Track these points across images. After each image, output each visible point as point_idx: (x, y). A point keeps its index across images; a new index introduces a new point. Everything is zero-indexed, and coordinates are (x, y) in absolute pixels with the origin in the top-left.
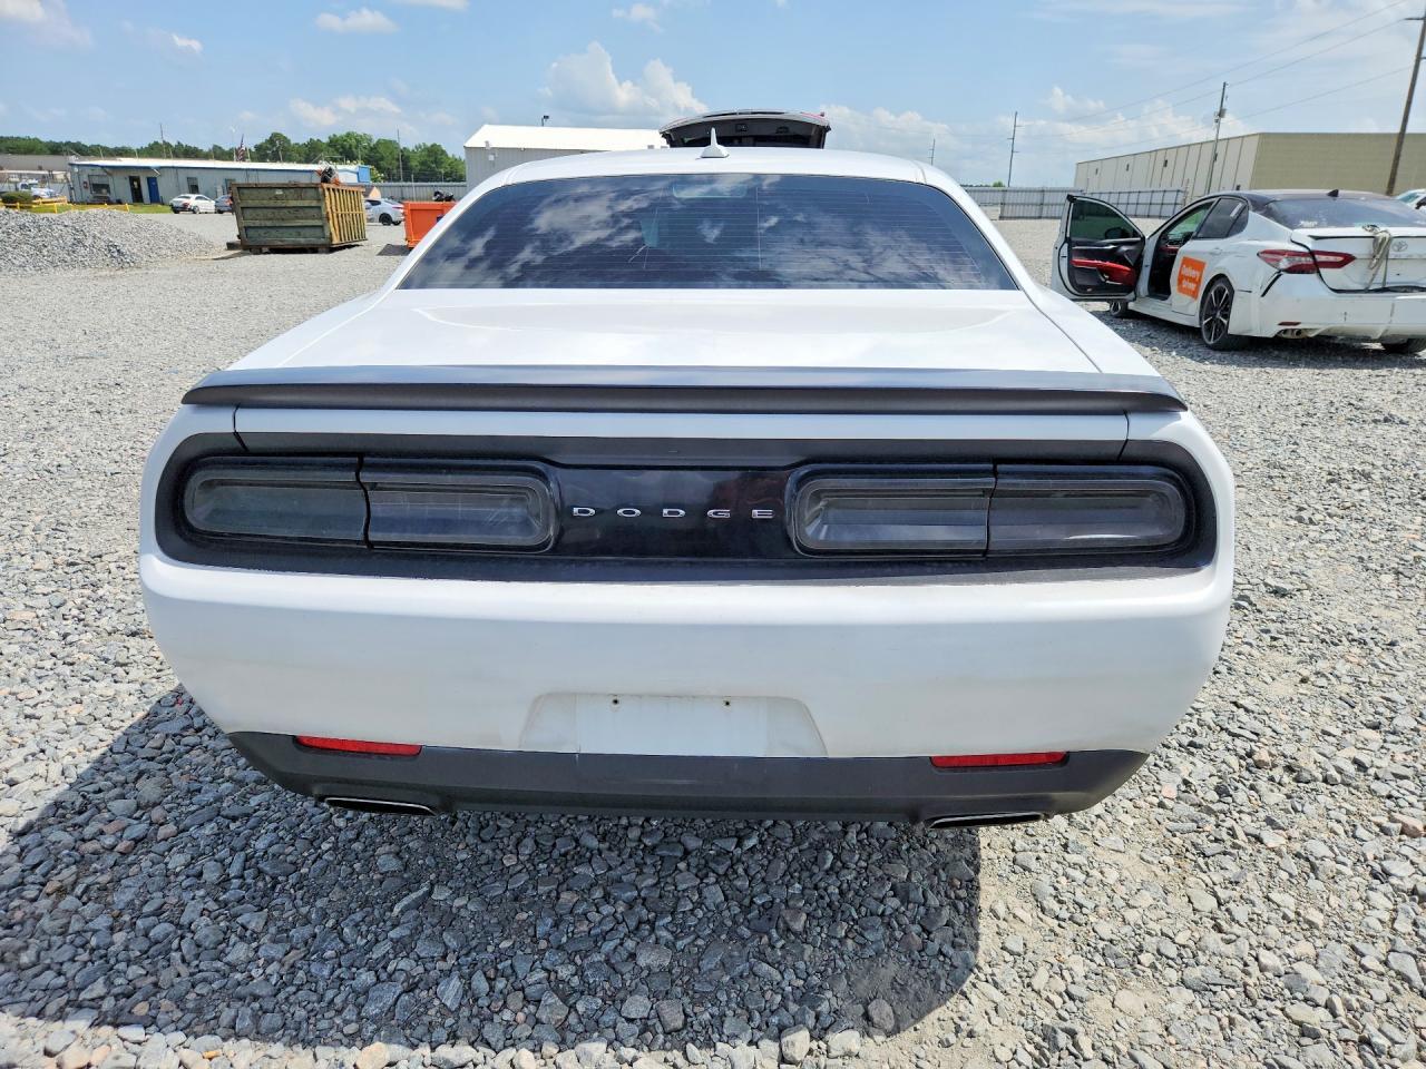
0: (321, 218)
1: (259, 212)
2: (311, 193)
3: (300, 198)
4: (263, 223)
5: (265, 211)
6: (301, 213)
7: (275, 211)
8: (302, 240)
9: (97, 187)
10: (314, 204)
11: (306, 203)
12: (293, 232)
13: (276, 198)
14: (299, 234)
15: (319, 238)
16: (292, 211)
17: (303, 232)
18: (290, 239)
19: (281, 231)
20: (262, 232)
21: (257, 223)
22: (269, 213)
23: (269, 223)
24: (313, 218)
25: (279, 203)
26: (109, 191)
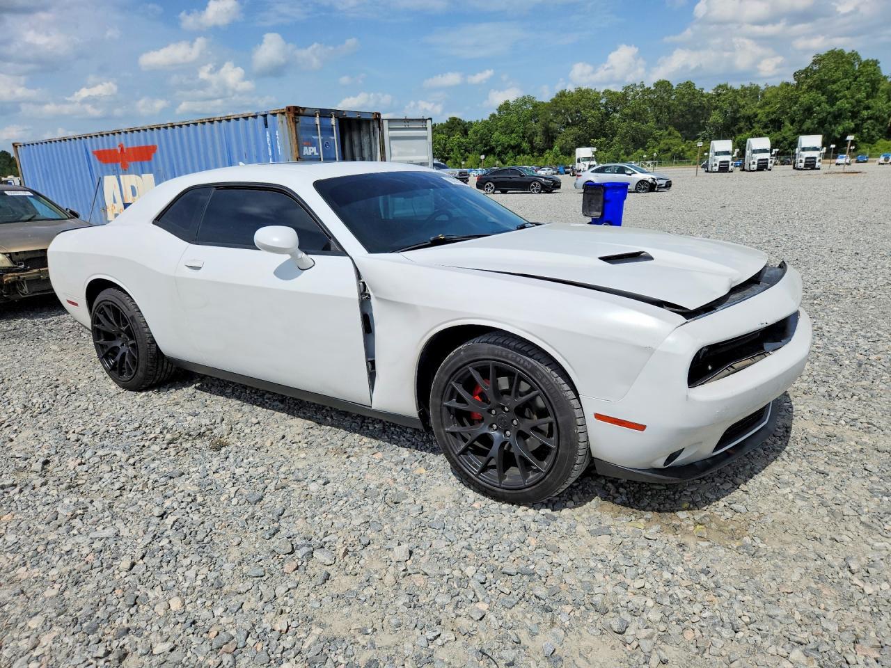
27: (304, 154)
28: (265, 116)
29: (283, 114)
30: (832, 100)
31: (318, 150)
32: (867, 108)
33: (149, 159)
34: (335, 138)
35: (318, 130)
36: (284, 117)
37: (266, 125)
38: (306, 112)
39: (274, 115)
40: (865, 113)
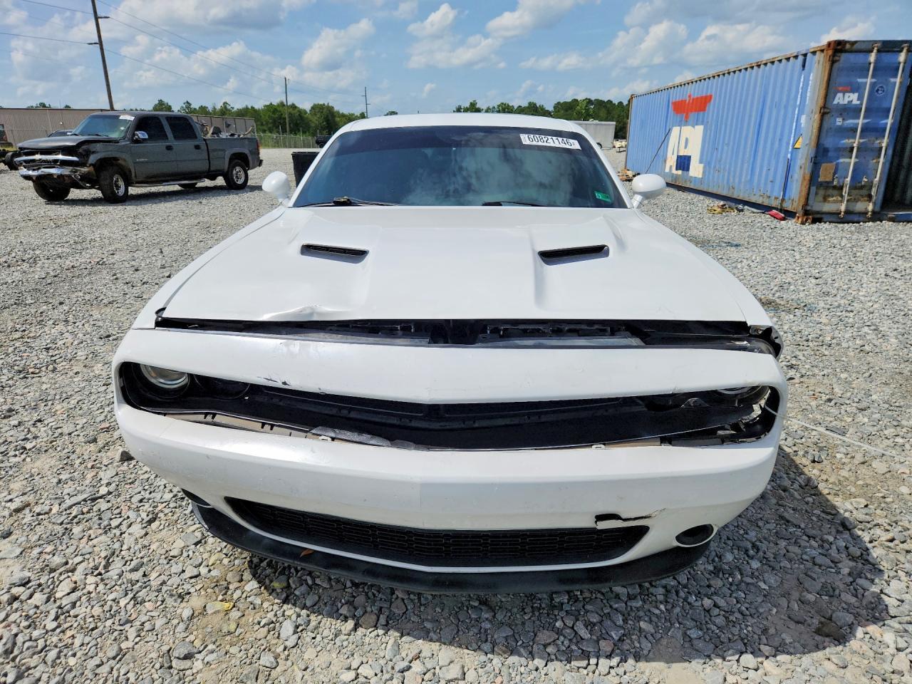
27: (835, 102)
28: (805, 55)
29: (822, 51)
31: (860, 98)
33: (704, 110)
34: (898, 80)
35: (868, 71)
36: (823, 55)
37: (804, 66)
38: (855, 47)
39: (814, 53)
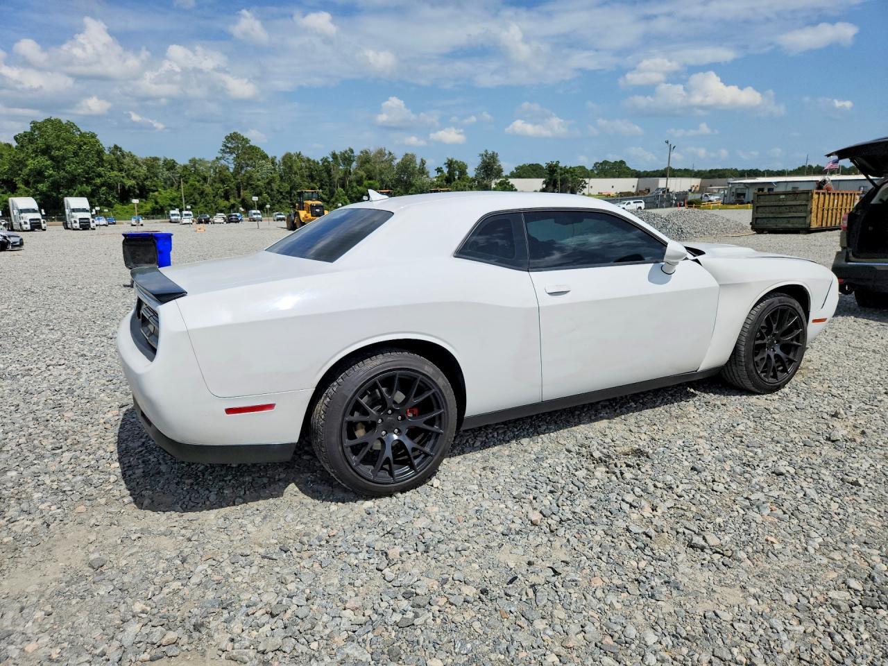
0: (806, 212)
1: (767, 209)
2: (804, 196)
3: (795, 199)
4: (768, 215)
5: (771, 208)
6: (794, 209)
7: (777, 208)
8: (790, 226)
9: (739, 195)
10: (804, 203)
11: (798, 203)
12: (785, 220)
13: (780, 200)
14: (789, 222)
15: (802, 224)
16: (788, 207)
17: (791, 220)
18: (783, 224)
19: (778, 220)
20: (765, 220)
21: (764, 215)
22: (773, 209)
23: (771, 216)
24: (801, 212)
25: (781, 203)
26: (744, 197)
30: (58, 163)
32: (100, 176)
40: (98, 181)
